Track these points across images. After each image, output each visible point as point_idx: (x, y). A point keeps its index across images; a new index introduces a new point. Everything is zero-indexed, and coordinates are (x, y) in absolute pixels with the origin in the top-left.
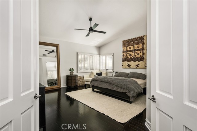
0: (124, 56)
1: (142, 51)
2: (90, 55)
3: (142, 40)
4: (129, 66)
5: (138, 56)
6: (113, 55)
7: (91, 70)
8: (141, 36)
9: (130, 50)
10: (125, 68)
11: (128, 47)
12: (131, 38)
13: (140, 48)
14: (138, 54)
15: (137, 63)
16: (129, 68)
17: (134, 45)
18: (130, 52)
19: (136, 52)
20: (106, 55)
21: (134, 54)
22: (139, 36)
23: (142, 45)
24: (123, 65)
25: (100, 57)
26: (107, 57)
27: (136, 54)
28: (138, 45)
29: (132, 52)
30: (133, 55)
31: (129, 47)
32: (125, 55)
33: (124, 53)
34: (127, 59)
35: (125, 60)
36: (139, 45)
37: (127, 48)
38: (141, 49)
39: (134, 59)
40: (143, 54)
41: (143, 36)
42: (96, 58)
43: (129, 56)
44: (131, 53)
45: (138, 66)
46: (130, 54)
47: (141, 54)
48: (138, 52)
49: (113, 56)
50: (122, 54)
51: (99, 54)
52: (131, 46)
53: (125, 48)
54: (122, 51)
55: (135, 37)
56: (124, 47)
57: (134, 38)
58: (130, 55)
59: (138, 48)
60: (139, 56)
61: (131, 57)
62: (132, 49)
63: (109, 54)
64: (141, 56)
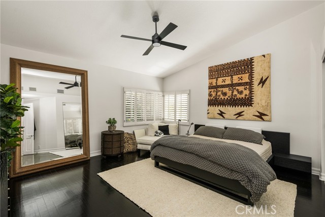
0: (210, 95)
1: (248, 87)
2: (148, 92)
3: (248, 67)
4: (221, 114)
5: (239, 96)
6: (188, 92)
7: (147, 120)
8: (248, 59)
9: (223, 84)
10: (214, 118)
11: (220, 80)
12: (226, 63)
13: (243, 81)
14: (241, 93)
15: (238, 109)
16: (221, 117)
17: (232, 76)
18: (223, 89)
19: (237, 88)
20: (176, 92)
21: (232, 92)
22: (243, 59)
23: (248, 74)
24: (209, 112)
25: (164, 96)
26: (179, 97)
27: (235, 93)
28: (239, 76)
29: (228, 88)
30: (229, 93)
31: (222, 78)
32: (214, 94)
33: (210, 90)
34: (217, 101)
35: (212, 103)
36: (243, 75)
37: (217, 80)
38: (247, 83)
39: (233, 102)
40: (251, 92)
41: (252, 59)
42: (156, 97)
43: (221, 96)
44: (226, 90)
45: (239, 114)
46: (224, 91)
47: (247, 92)
48: (241, 88)
49: (189, 94)
50: (207, 91)
51: (163, 91)
52: (226, 78)
53: (214, 81)
54: (207, 85)
55: (234, 61)
56: (212, 79)
57: (231, 61)
58: (225, 94)
59: (240, 81)
60: (243, 96)
61: (227, 97)
62: (228, 81)
63: (182, 92)
64: (246, 95)
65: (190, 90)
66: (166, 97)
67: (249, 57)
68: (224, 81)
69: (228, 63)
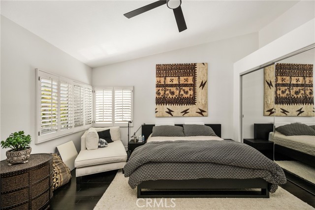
0: (158, 93)
1: (192, 88)
3: (192, 71)
4: (170, 112)
5: (185, 96)
6: (132, 89)
7: (75, 126)
8: (192, 64)
9: (171, 83)
10: (163, 117)
11: (168, 79)
12: (174, 63)
13: (189, 83)
14: (187, 93)
15: (184, 107)
16: (170, 115)
17: (179, 77)
18: (171, 88)
19: (183, 88)
20: (114, 88)
21: (180, 92)
22: (188, 63)
23: (192, 77)
24: (156, 111)
25: (94, 92)
26: (118, 93)
27: (182, 92)
28: (185, 78)
29: (175, 88)
30: (177, 93)
31: (170, 78)
32: (162, 93)
33: (158, 88)
34: (165, 100)
35: (160, 101)
36: (188, 77)
37: (165, 79)
38: (191, 84)
39: (180, 101)
40: (194, 92)
41: (195, 65)
42: (85, 92)
43: (170, 94)
44: (173, 89)
45: (185, 112)
46: (172, 90)
47: (191, 92)
48: (187, 89)
49: (133, 91)
50: (155, 90)
51: (92, 84)
52: (174, 78)
53: (162, 79)
54: (155, 83)
55: (181, 63)
56: (160, 77)
57: (179, 63)
58: (173, 93)
59: (186, 83)
60: (188, 96)
61: (174, 96)
62: (176, 82)
63: (124, 88)
64: (191, 95)
65: (134, 87)
66: (99, 93)
67: (193, 63)
68: (172, 81)
69: (175, 64)
